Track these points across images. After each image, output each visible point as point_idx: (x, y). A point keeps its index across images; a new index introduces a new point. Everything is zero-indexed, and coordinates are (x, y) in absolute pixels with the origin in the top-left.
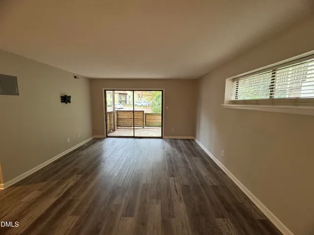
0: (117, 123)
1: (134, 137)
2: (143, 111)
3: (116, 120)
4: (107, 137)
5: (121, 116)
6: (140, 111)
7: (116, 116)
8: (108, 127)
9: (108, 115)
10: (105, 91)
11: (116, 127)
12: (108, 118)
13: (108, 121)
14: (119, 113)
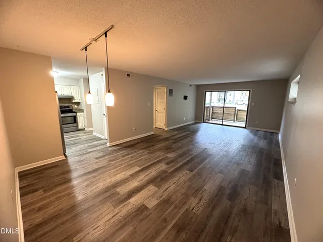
0: (212, 116)
1: (222, 125)
2: (235, 108)
3: (211, 114)
4: (204, 122)
5: (216, 111)
6: (232, 108)
7: (211, 110)
8: (205, 117)
9: (206, 109)
10: (205, 92)
11: (210, 119)
12: (206, 111)
13: (205, 113)
14: (214, 109)
